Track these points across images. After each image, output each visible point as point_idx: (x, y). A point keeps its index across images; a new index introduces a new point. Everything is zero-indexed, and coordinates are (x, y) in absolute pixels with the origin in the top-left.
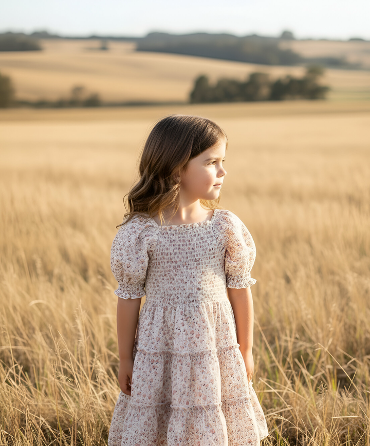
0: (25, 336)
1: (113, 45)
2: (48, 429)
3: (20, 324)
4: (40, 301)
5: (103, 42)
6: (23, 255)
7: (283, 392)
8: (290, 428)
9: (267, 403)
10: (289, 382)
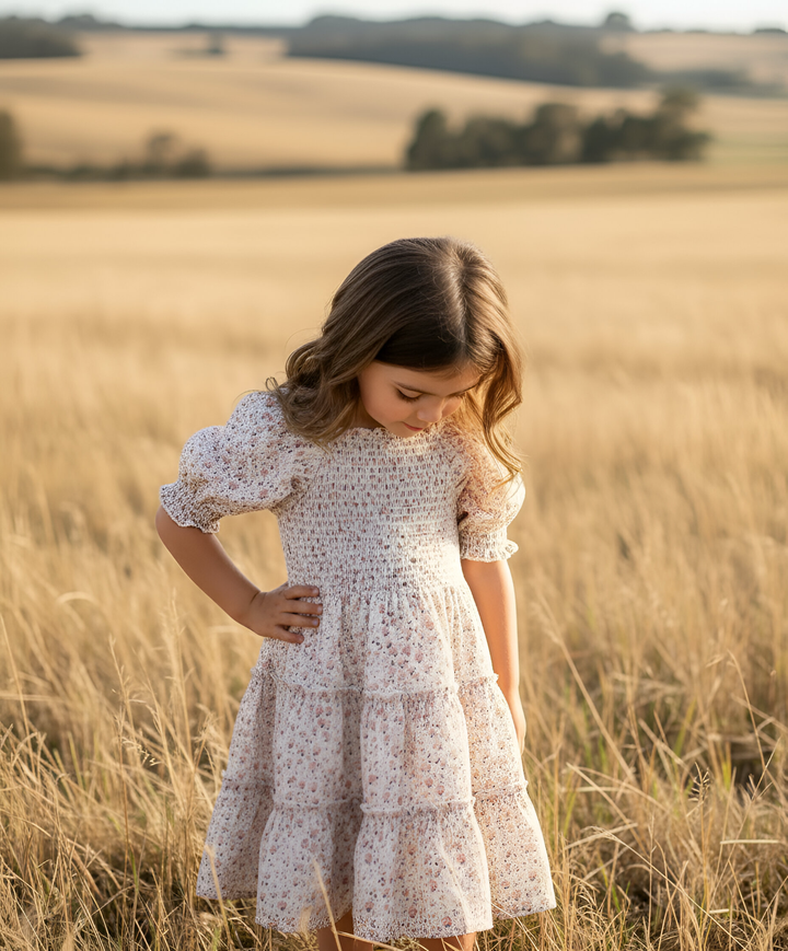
0: (49, 674)
1: (236, 45)
2: (104, 871)
3: (37, 648)
4: (80, 595)
5: (214, 38)
6: (41, 500)
7: (616, 793)
8: (631, 866)
9: (581, 816)
10: (630, 772)
